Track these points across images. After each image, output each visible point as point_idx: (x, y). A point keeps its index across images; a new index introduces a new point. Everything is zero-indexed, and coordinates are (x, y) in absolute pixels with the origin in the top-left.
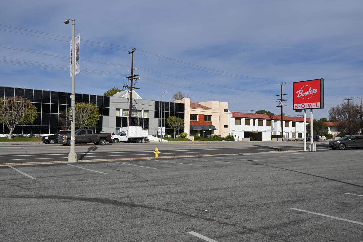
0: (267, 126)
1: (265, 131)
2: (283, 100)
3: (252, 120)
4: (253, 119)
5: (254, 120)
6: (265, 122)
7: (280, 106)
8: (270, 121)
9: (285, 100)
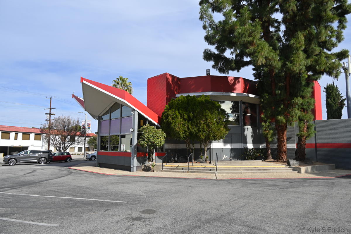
0: (35, 140)
1: (32, 146)
2: (51, 114)
3: (12, 135)
4: (14, 133)
5: (16, 134)
6: (32, 136)
7: (48, 120)
8: (41, 135)
9: (53, 114)
